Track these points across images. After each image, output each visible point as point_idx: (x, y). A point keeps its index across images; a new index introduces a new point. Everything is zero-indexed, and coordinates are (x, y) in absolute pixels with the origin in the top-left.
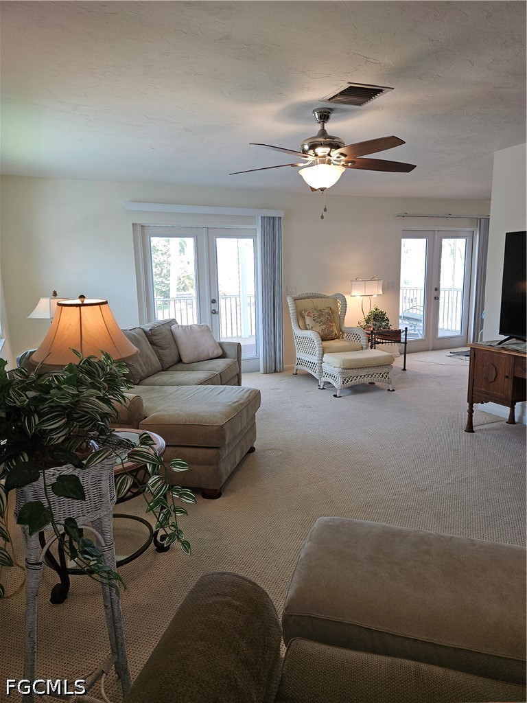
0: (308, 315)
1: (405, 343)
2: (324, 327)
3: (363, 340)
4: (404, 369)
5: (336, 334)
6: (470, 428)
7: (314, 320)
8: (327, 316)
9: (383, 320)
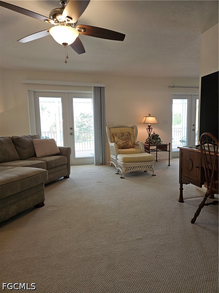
0: (116, 136)
1: (169, 151)
2: (123, 142)
3: (142, 148)
4: (169, 165)
5: (130, 146)
6: (181, 200)
7: (119, 138)
8: (126, 136)
9: (157, 139)
